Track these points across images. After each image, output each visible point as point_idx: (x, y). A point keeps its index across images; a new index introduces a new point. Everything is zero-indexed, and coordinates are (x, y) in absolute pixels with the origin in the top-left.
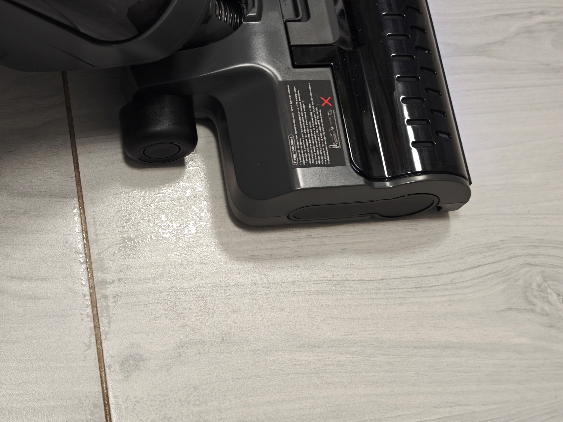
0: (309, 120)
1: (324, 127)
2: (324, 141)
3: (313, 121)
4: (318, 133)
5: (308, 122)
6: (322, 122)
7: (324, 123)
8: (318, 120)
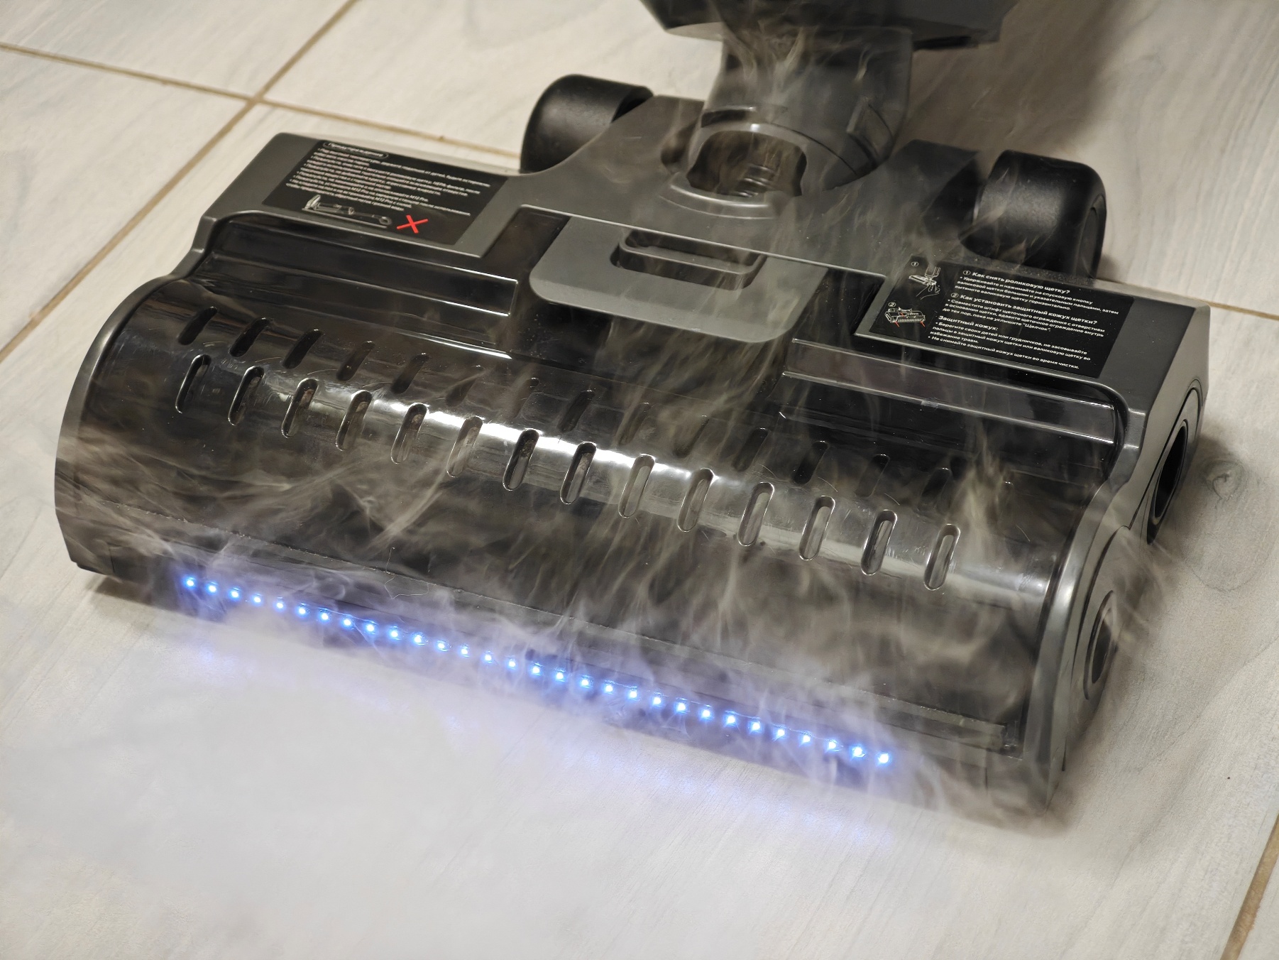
0: (394, 189)
1: (365, 204)
2: (335, 193)
3: (388, 192)
4: (358, 190)
5: (392, 187)
6: (375, 204)
7: (371, 205)
8: (384, 199)
